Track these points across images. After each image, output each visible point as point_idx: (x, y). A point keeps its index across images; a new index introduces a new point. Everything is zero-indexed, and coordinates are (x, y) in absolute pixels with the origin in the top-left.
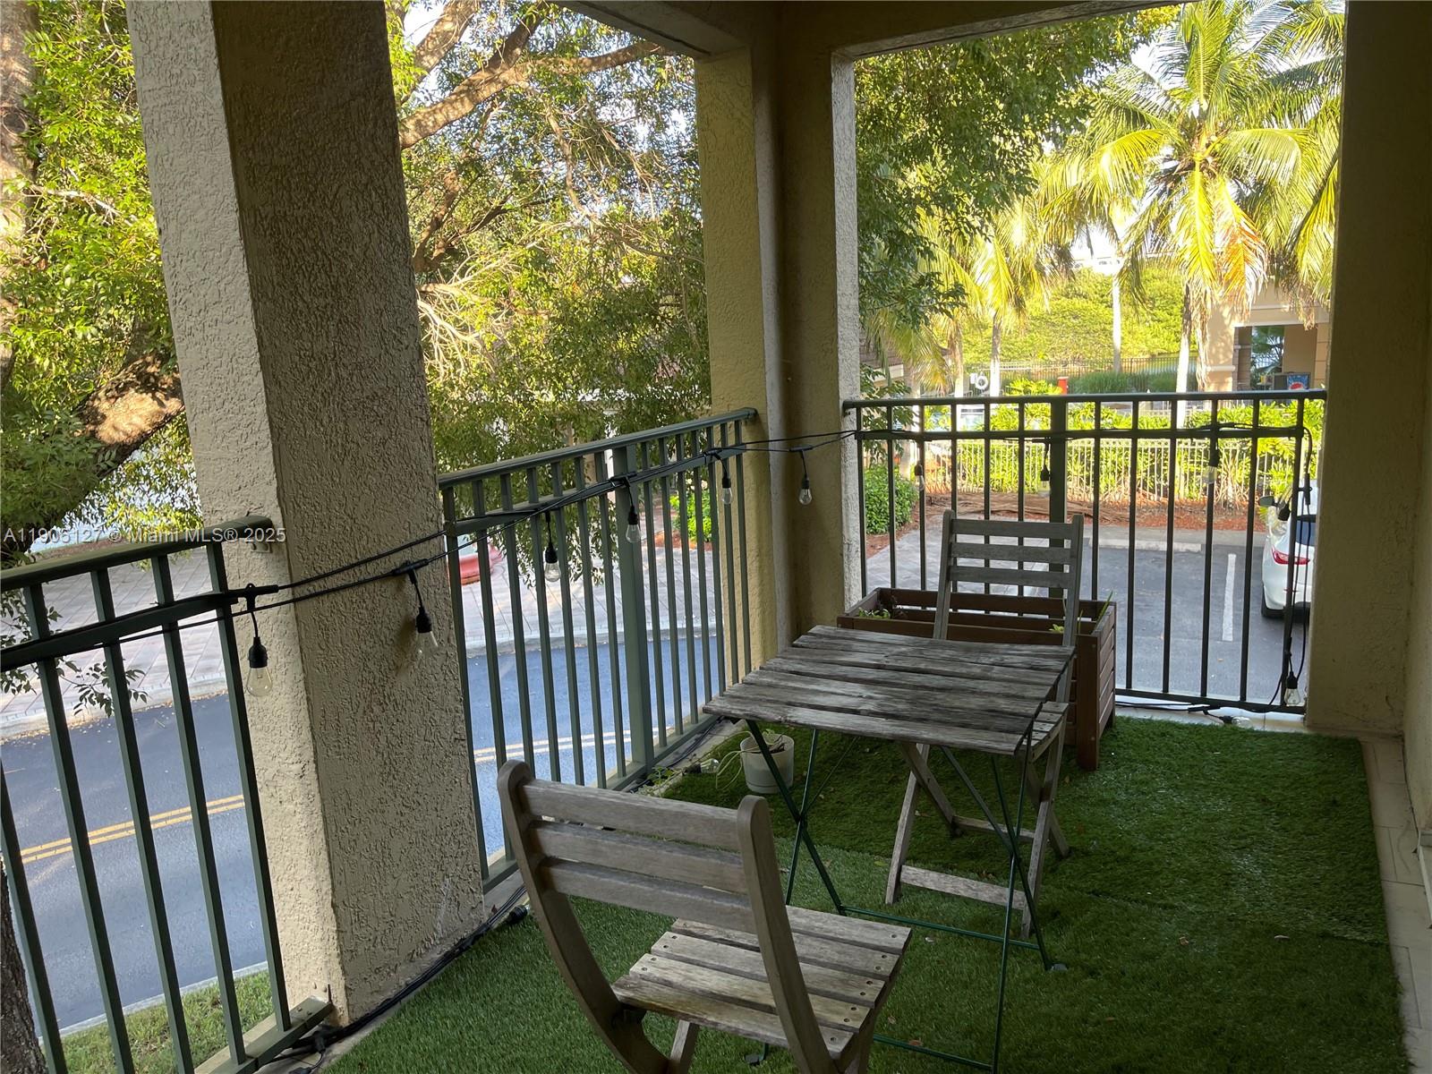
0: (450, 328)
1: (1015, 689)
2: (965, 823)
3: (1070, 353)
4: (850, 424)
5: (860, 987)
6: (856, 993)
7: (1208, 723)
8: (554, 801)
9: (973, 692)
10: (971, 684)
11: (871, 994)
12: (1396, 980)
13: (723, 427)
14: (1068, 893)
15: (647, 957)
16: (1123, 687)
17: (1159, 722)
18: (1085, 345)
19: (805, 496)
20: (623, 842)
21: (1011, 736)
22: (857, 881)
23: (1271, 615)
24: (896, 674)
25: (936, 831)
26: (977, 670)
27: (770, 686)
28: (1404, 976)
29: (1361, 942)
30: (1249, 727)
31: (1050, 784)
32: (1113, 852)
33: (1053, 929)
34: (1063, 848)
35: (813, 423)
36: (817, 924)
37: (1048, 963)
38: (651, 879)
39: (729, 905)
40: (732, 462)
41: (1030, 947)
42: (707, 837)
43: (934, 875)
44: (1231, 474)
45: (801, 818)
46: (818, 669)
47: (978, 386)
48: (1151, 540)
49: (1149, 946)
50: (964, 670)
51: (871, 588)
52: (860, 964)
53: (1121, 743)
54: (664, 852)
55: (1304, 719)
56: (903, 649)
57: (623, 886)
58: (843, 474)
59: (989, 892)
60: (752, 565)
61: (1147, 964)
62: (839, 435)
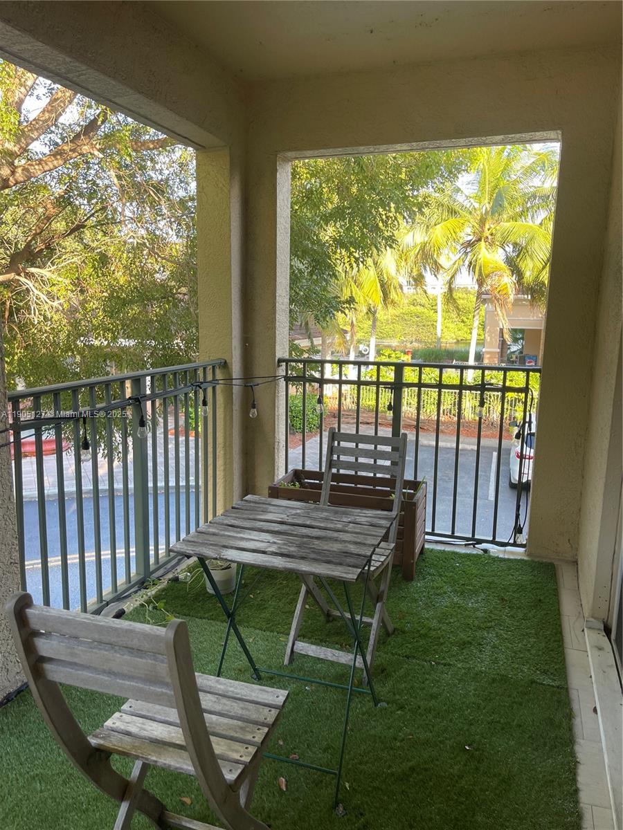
0: (43, 297)
1: (360, 539)
2: (334, 613)
3: (414, 337)
4: (281, 371)
5: (252, 732)
6: (249, 737)
7: (475, 552)
8: (45, 619)
9: (336, 540)
10: (336, 535)
11: (259, 738)
12: (571, 710)
13: (205, 369)
14: (392, 657)
15: (117, 715)
16: (430, 531)
17: (448, 552)
18: (423, 332)
19: (253, 413)
20: (91, 648)
21: (355, 569)
22: (268, 650)
23: (513, 486)
24: (292, 528)
25: (318, 618)
26: (339, 526)
27: (214, 534)
28: (575, 706)
29: (553, 686)
30: (496, 555)
31: (383, 592)
32: (418, 631)
33: (381, 680)
34: (390, 629)
35: (260, 370)
36: (231, 689)
37: (376, 701)
38: (110, 673)
39: (160, 690)
40: (210, 391)
41: (366, 693)
42: (146, 646)
43: (314, 647)
44: (496, 408)
45: (231, 616)
46: (245, 523)
47: (363, 352)
48: (447, 442)
49: (435, 690)
50: (332, 526)
51: (291, 468)
52: (254, 716)
53: (427, 564)
54: (118, 655)
55: (526, 551)
56: (298, 511)
57: (91, 677)
58: (276, 401)
59: (344, 658)
60: (220, 452)
61: (433, 701)
62: (275, 378)
